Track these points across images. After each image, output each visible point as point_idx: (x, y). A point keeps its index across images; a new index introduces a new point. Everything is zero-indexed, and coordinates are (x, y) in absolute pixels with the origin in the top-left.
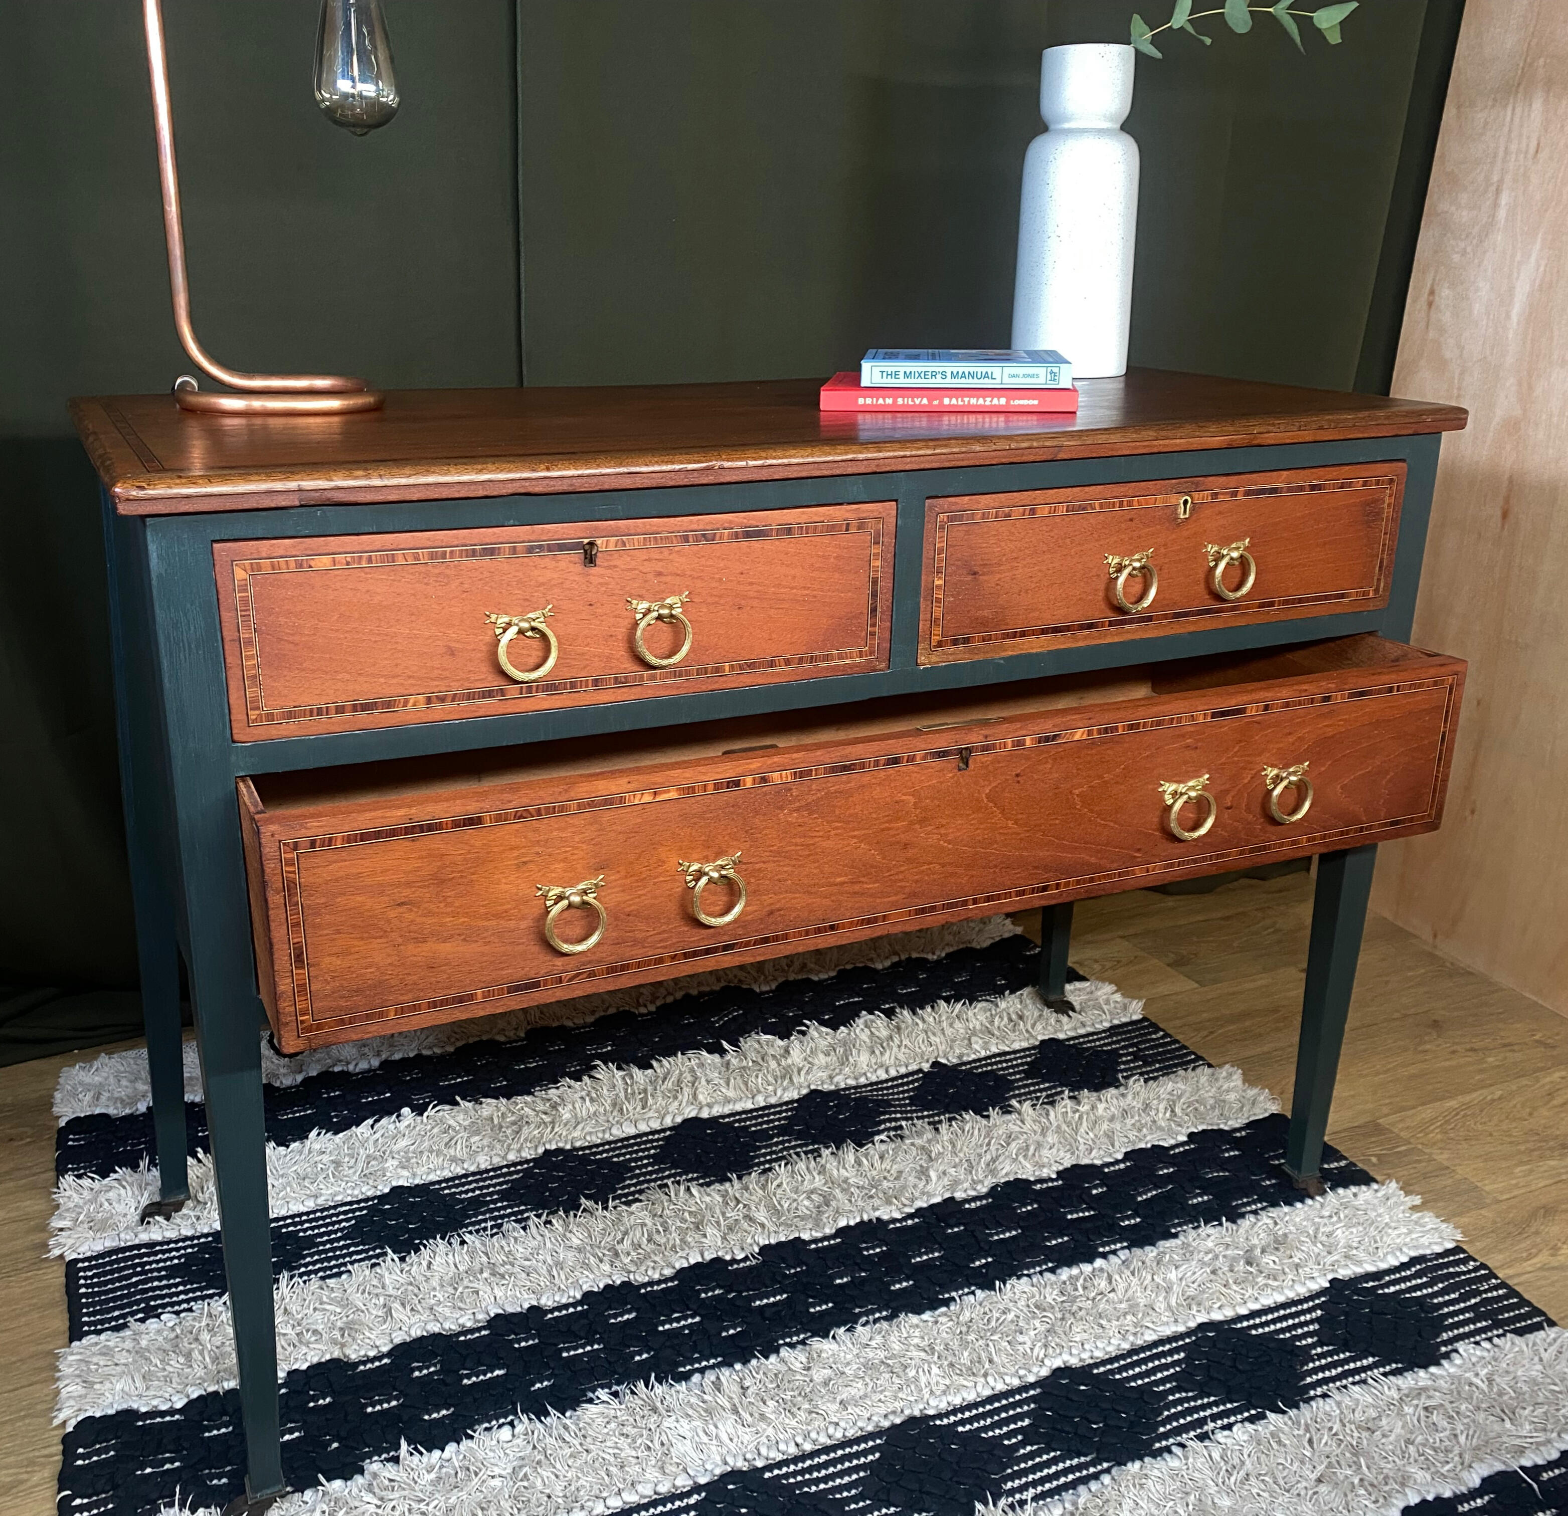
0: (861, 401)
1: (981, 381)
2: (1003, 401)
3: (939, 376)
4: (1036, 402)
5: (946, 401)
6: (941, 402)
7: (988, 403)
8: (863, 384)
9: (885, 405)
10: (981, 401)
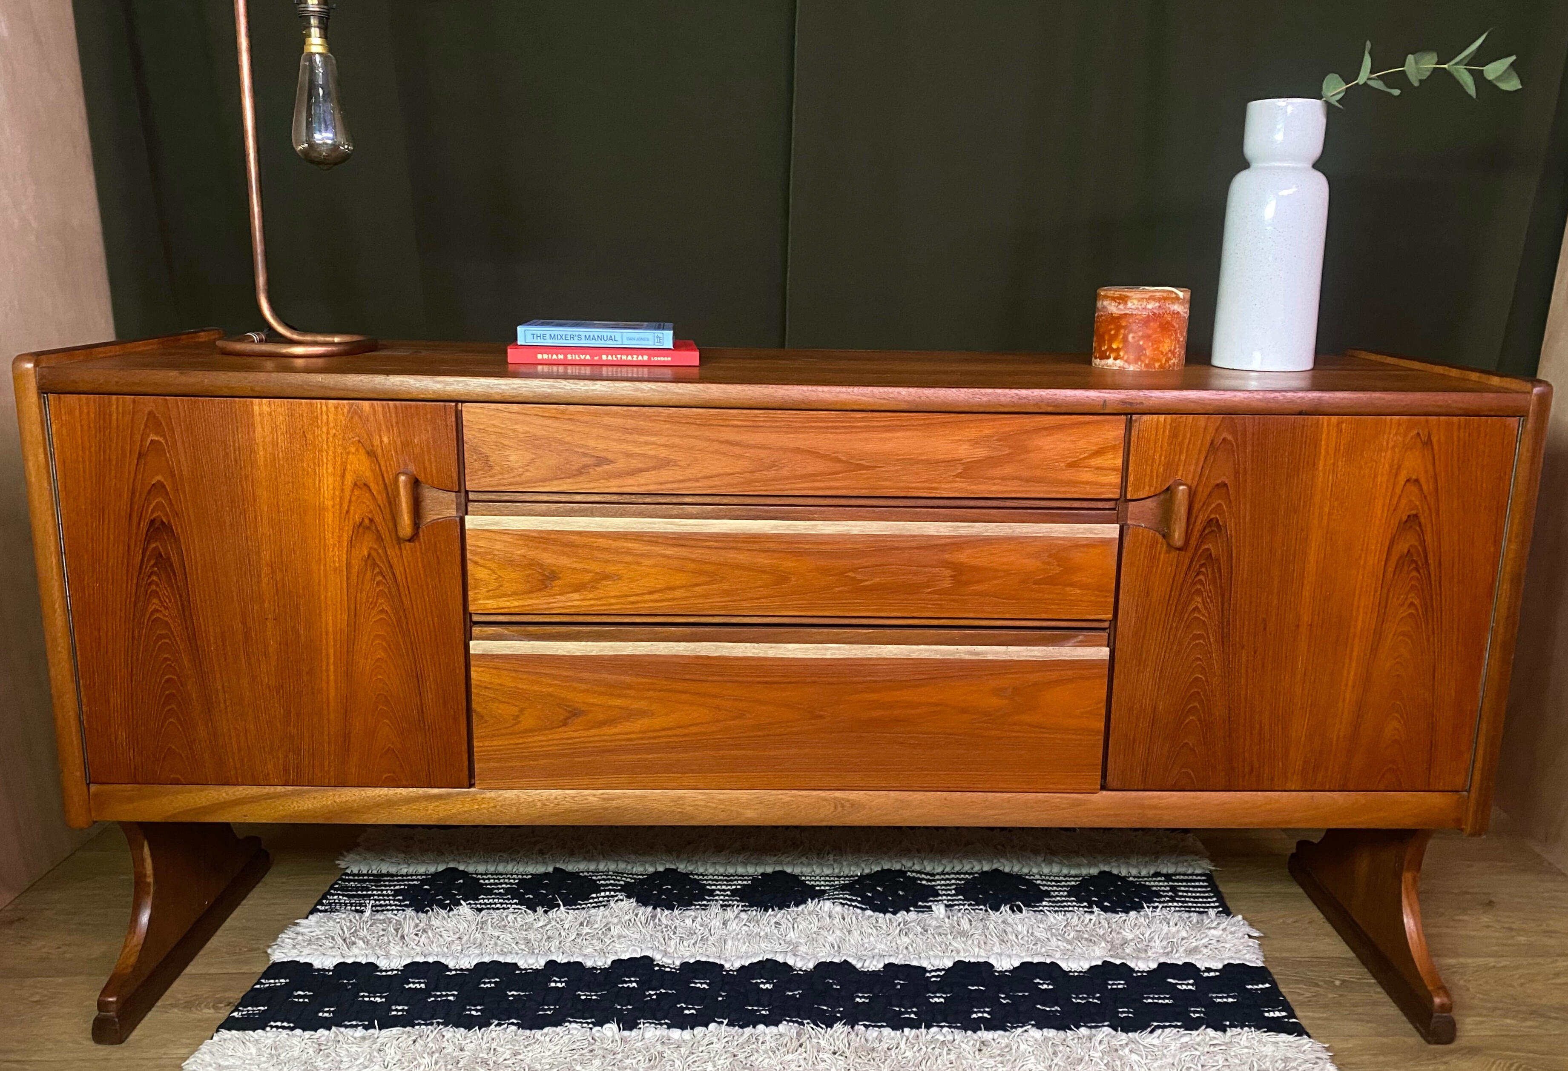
0: (540, 356)
1: (608, 342)
2: (646, 358)
3: (576, 338)
4: (669, 359)
5: (604, 357)
6: (601, 358)
7: (635, 359)
8: (519, 343)
9: (558, 360)
10: (630, 358)
